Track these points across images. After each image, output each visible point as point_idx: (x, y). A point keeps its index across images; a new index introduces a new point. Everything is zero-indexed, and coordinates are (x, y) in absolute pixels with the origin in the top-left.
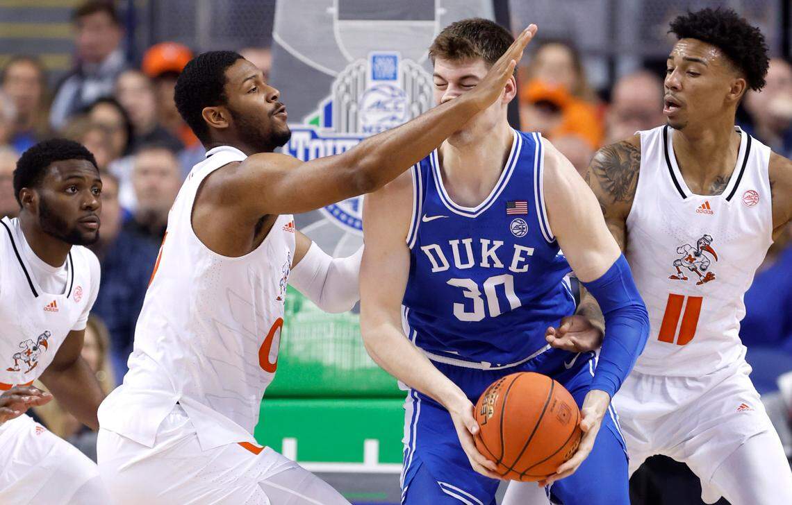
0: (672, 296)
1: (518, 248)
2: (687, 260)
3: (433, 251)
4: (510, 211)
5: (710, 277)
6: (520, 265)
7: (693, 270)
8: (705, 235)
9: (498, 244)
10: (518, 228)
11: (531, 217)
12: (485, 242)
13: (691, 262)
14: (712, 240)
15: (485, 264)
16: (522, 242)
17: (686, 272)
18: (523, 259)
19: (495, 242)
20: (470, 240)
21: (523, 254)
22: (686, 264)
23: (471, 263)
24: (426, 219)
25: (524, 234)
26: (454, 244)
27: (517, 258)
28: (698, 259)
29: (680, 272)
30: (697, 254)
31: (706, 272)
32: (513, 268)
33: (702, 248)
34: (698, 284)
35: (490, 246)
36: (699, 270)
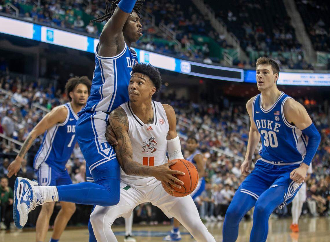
0: (144, 158)
1: (276, 124)
2: (147, 146)
3: (258, 122)
4: (275, 114)
5: (155, 150)
6: (277, 129)
7: (149, 149)
8: (152, 137)
9: (272, 122)
10: (277, 118)
11: (280, 116)
12: (269, 121)
13: (148, 146)
14: (154, 138)
15: (268, 128)
16: (278, 122)
17: (147, 150)
18: (277, 128)
19: (271, 121)
20: (265, 120)
21: (278, 126)
22: (147, 147)
23: (265, 127)
24: (257, 112)
25: (279, 120)
26: (262, 120)
27: (276, 127)
28: (151, 145)
29: (145, 150)
30: (150, 144)
31: (154, 148)
32: (275, 130)
33: (151, 141)
34: (152, 153)
35: (270, 122)
36: (151, 148)
